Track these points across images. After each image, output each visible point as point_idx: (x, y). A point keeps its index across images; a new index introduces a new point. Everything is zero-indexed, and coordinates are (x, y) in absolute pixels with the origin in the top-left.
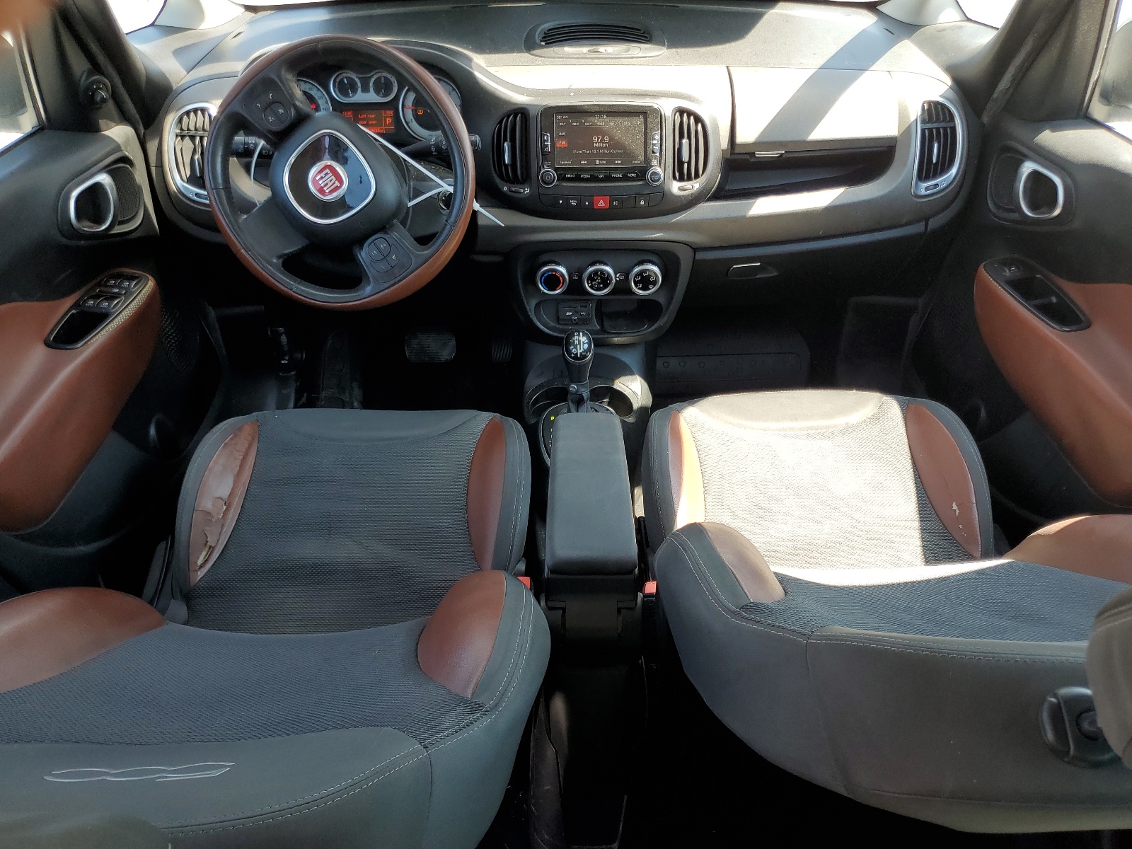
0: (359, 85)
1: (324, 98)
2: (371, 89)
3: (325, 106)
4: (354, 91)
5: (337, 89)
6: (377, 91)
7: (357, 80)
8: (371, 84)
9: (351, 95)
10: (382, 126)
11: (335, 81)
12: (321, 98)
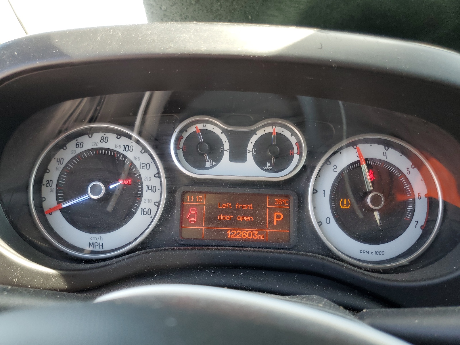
0: (227, 146)
1: (153, 166)
2: (250, 156)
3: (155, 182)
4: (217, 158)
5: (180, 152)
6: (261, 162)
7: (224, 138)
8: (250, 147)
9: (208, 164)
10: (264, 227)
11: (178, 139)
12: (147, 166)
